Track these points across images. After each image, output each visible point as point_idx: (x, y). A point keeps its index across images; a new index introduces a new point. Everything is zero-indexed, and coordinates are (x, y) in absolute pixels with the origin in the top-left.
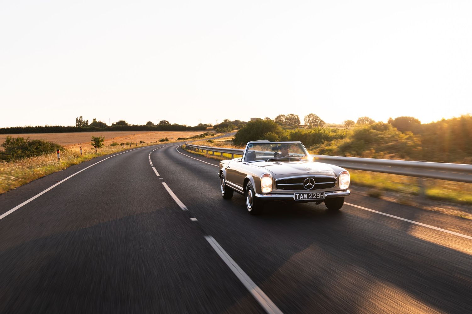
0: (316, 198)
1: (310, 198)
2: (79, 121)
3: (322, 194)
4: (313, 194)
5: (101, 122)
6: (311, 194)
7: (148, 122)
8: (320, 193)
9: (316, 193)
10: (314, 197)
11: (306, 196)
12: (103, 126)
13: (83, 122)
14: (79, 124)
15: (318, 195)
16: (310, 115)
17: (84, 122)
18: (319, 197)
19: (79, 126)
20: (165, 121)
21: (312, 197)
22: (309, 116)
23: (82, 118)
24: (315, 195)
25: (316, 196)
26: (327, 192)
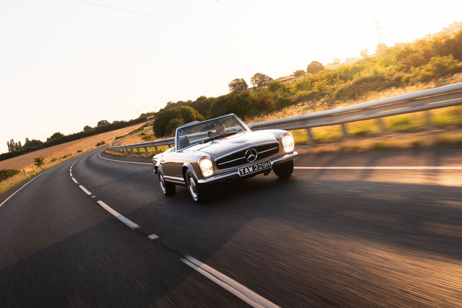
0: (262, 168)
1: (256, 170)
2: (11, 146)
3: (268, 163)
4: (259, 165)
5: (35, 139)
6: (256, 165)
7: (85, 127)
8: (265, 162)
9: (261, 163)
10: (260, 168)
11: (251, 169)
12: (37, 144)
13: (15, 144)
14: (11, 149)
15: (264, 164)
16: (256, 75)
17: (16, 144)
18: (265, 166)
19: (12, 150)
20: (103, 121)
21: (258, 168)
22: (254, 77)
23: (13, 141)
24: (260, 165)
25: (262, 167)
26: (272, 160)
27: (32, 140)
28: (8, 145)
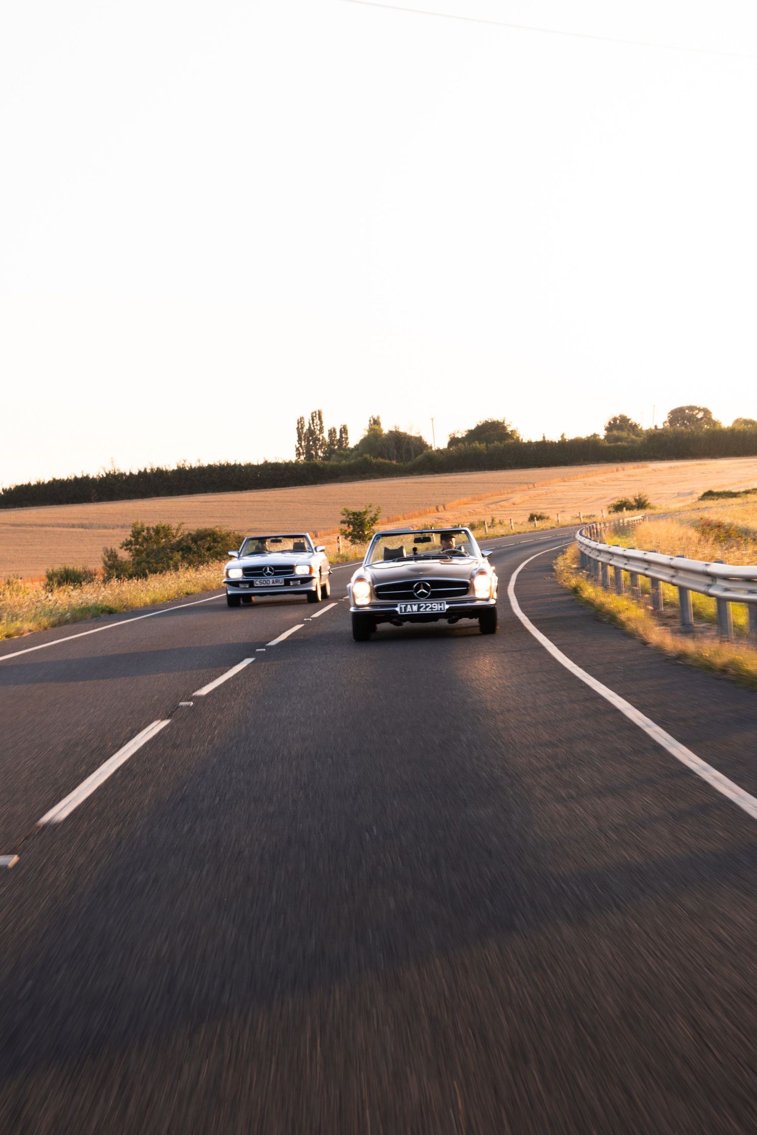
2: (307, 436)
5: (402, 430)
7: (615, 419)
12: (408, 451)
13: (326, 434)
14: (308, 449)
17: (332, 433)
19: (309, 456)
20: (692, 408)
23: (320, 418)
27: (391, 432)
28: (299, 430)
